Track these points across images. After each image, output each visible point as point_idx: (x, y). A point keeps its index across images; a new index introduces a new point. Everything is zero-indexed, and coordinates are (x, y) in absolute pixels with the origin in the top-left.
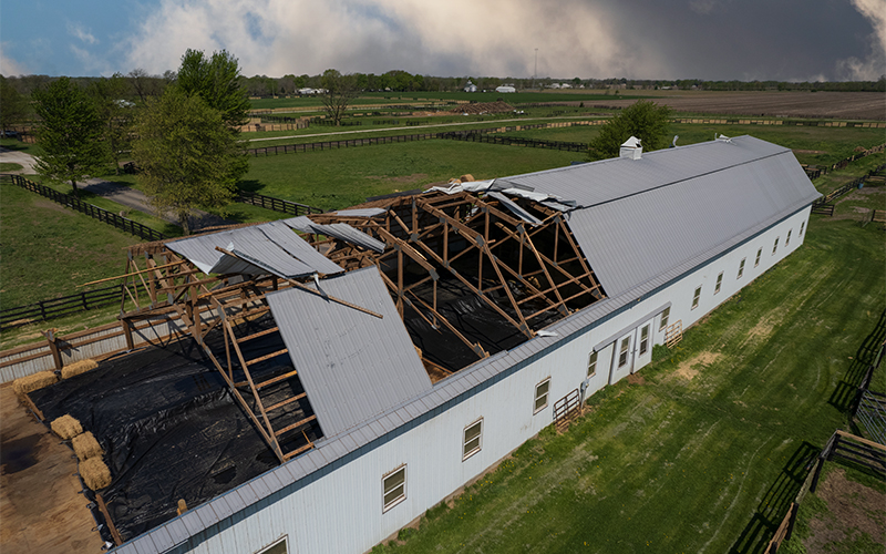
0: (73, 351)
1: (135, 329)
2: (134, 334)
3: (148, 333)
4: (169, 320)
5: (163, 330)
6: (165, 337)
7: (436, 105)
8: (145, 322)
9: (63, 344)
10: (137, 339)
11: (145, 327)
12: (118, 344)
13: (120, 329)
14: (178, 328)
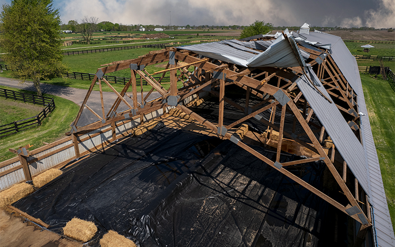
0: (38, 164)
1: (80, 142)
2: (80, 145)
3: (88, 144)
4: (101, 133)
5: (97, 141)
6: (99, 146)
7: (131, 35)
8: (86, 136)
9: (31, 158)
10: (82, 150)
11: (86, 139)
12: (69, 154)
13: (70, 143)
14: (106, 139)
